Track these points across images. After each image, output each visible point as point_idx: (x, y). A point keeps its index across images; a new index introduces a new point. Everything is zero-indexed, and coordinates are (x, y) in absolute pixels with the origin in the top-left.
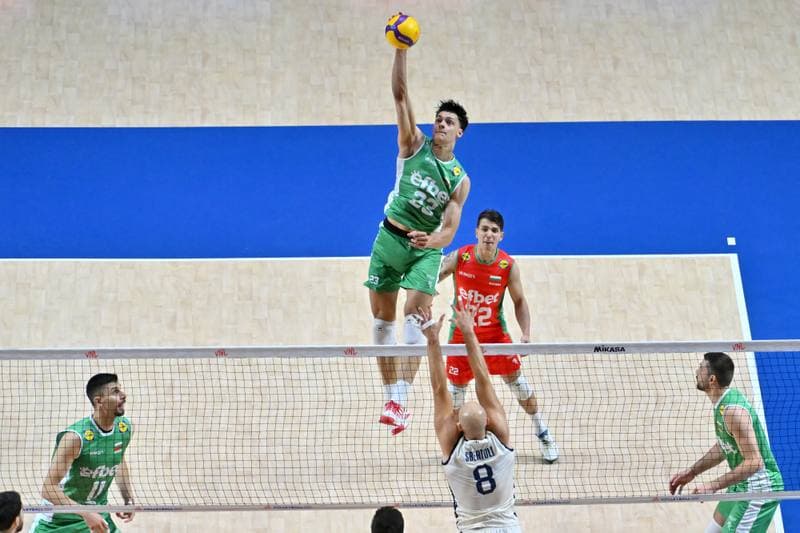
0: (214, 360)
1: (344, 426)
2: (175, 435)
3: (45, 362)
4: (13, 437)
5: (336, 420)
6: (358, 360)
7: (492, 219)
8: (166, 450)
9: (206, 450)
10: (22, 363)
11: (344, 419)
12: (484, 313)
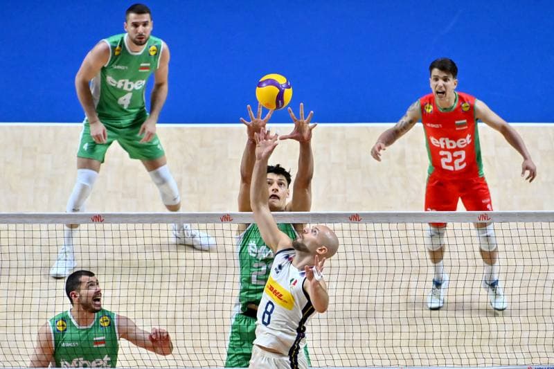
0: (219, 226)
1: (348, 292)
2: (180, 300)
3: (52, 226)
4: (19, 301)
5: (341, 285)
6: (362, 226)
7: (443, 69)
8: (171, 315)
9: (211, 314)
10: (28, 227)
11: (348, 285)
12: (460, 157)
